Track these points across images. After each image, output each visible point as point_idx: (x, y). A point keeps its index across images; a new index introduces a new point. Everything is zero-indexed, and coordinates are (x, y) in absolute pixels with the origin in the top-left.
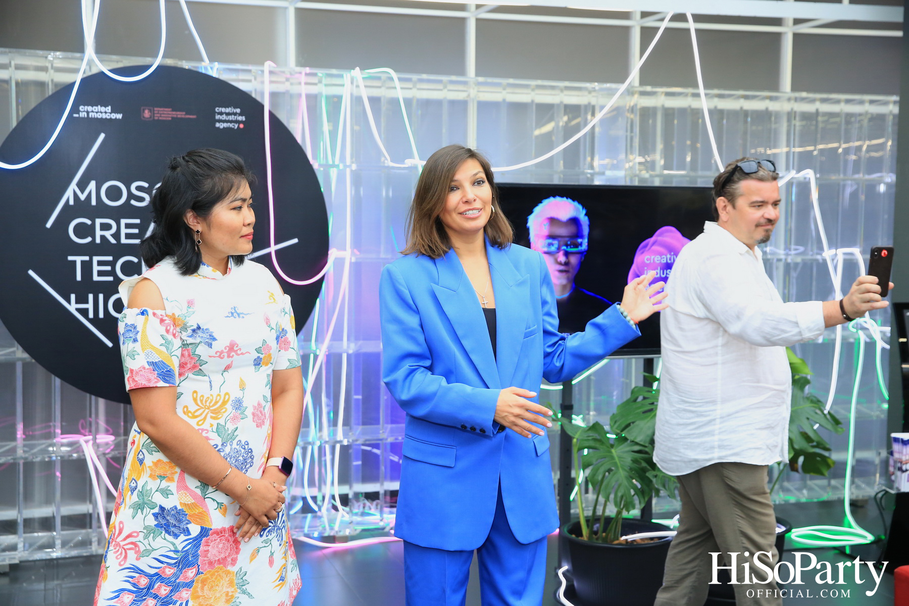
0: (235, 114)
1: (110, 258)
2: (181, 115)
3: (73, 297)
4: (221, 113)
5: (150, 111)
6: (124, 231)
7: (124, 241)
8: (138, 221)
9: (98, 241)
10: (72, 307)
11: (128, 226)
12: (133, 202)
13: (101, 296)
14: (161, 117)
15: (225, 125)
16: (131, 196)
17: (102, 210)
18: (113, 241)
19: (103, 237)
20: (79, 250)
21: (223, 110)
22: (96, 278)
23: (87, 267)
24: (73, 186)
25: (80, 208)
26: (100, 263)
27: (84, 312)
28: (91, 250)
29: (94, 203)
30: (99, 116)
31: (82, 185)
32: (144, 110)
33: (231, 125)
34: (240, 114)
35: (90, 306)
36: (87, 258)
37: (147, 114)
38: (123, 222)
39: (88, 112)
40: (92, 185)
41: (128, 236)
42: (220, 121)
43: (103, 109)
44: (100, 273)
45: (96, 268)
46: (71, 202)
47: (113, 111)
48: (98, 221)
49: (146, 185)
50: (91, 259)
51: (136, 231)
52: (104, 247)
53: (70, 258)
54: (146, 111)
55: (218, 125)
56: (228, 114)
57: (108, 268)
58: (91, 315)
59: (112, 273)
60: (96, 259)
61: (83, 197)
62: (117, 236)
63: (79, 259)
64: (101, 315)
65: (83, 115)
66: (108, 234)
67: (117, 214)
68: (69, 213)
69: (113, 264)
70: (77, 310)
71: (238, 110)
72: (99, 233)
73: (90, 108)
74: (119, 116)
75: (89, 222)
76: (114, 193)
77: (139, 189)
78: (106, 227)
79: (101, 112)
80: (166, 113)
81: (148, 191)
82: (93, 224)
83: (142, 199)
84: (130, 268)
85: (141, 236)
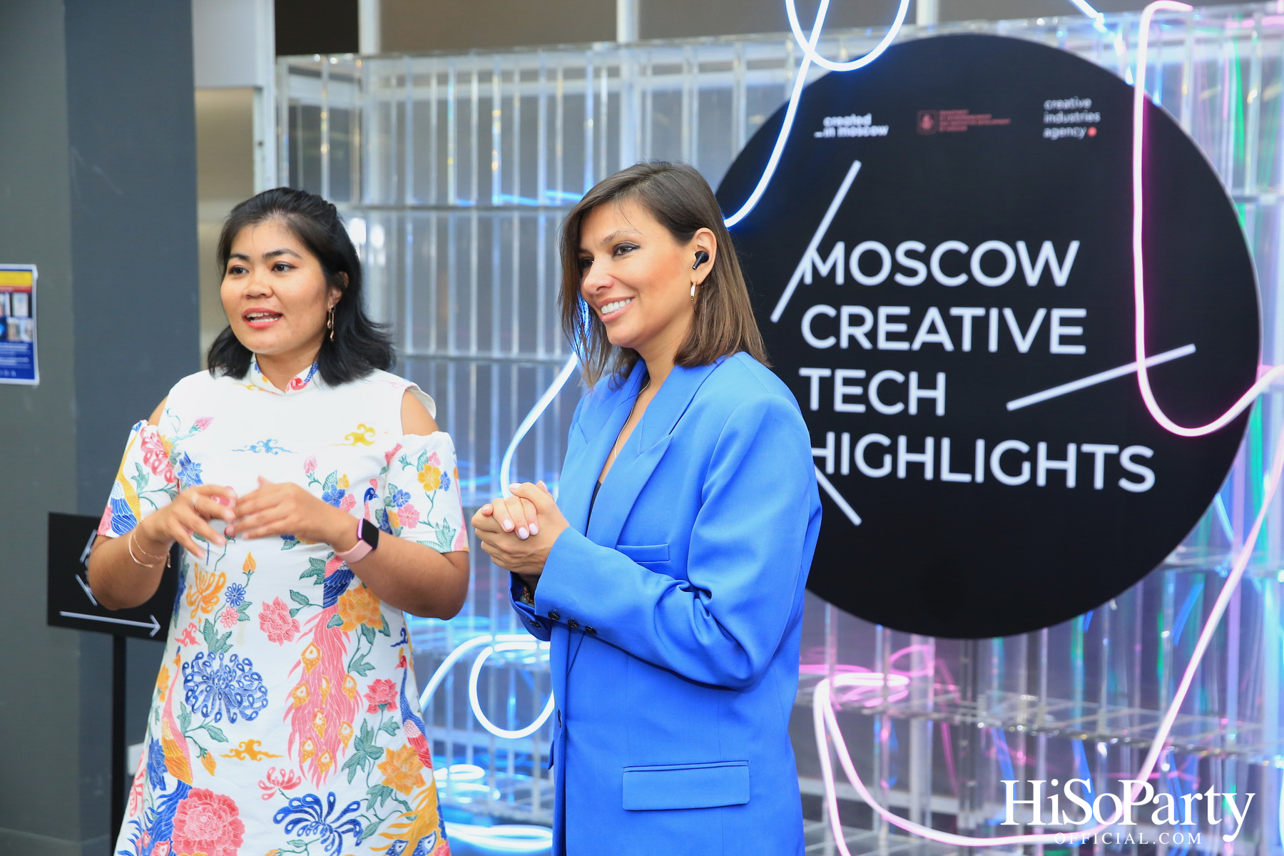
0: (1081, 110)
1: (860, 374)
2: (983, 119)
4: (1055, 111)
5: (932, 117)
6: (884, 328)
7: (883, 344)
8: (905, 311)
9: (844, 343)
11: (891, 319)
12: (900, 278)
13: (846, 438)
14: (950, 125)
15: (1062, 132)
16: (897, 267)
17: (852, 292)
18: (866, 344)
19: (852, 339)
20: (819, 358)
21: (1059, 104)
22: (840, 406)
23: (827, 387)
24: (811, 254)
25: (822, 289)
26: (847, 382)
28: (833, 358)
29: (840, 279)
30: (853, 133)
31: (824, 251)
32: (922, 116)
33: (1072, 132)
34: (1091, 110)
35: (829, 453)
36: (827, 372)
37: (927, 123)
38: (884, 311)
39: (836, 128)
40: (839, 249)
41: (891, 336)
42: (1052, 125)
43: (859, 120)
44: (847, 399)
45: (840, 390)
46: (808, 280)
47: (875, 122)
48: (847, 311)
49: (922, 247)
50: (833, 375)
51: (903, 327)
52: (853, 355)
53: (803, 372)
54: (926, 118)
55: (1048, 133)
56: (1067, 112)
57: (857, 390)
58: (830, 468)
59: (863, 399)
60: (841, 374)
61: (824, 270)
62: (872, 335)
63: (815, 374)
64: (845, 469)
65: (829, 133)
66: (860, 333)
68: (805, 296)
69: (864, 383)
71: (1087, 103)
72: (846, 330)
73: (838, 121)
74: (883, 130)
75: (832, 312)
76: (870, 263)
77: (910, 254)
78: (856, 320)
79: (856, 126)
80: (957, 120)
81: (925, 258)
82: (838, 316)
83: (912, 273)
84: (892, 392)
85: (909, 336)
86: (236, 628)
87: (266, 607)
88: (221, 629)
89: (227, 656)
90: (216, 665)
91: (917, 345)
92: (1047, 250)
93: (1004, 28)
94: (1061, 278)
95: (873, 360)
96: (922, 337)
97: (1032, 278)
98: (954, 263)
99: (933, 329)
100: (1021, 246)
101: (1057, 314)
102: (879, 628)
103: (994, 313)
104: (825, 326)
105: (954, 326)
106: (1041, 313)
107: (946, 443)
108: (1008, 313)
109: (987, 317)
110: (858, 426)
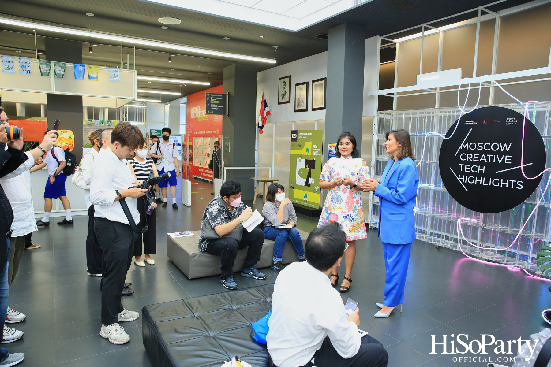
0: (513, 120)
1: (470, 165)
2: (495, 121)
3: (459, 176)
4: (508, 120)
6: (474, 157)
7: (474, 160)
8: (479, 155)
9: (467, 160)
10: (459, 179)
11: (476, 156)
12: (478, 149)
13: (466, 176)
14: (488, 122)
15: (509, 124)
16: (477, 147)
17: (469, 151)
18: (471, 160)
19: (469, 159)
20: (463, 162)
21: (509, 119)
22: (466, 171)
23: (464, 167)
24: (463, 144)
25: (464, 150)
26: (467, 167)
27: (462, 180)
28: (465, 162)
29: (467, 149)
31: (465, 144)
33: (511, 124)
34: (515, 120)
35: (463, 179)
36: (464, 165)
37: (484, 122)
38: (474, 155)
39: (468, 123)
40: (467, 144)
41: (475, 159)
42: (508, 123)
43: (472, 121)
44: (467, 170)
45: (466, 168)
46: (462, 149)
48: (468, 154)
49: (482, 144)
50: (465, 165)
51: (478, 158)
52: (469, 162)
53: (460, 165)
54: (484, 121)
55: (507, 124)
56: (511, 120)
57: (469, 168)
58: (463, 182)
59: (470, 170)
60: (466, 165)
61: (464, 147)
62: (472, 159)
63: (462, 165)
64: (466, 182)
65: (467, 123)
66: (470, 158)
67: (473, 152)
68: (461, 152)
69: (470, 167)
70: (460, 179)
71: (515, 119)
72: (468, 158)
73: (469, 121)
74: (476, 123)
75: (465, 154)
76: (473, 146)
77: (480, 145)
78: (470, 156)
79: (471, 122)
80: (490, 121)
81: (483, 146)
82: (467, 155)
83: (480, 148)
84: (475, 169)
85: (479, 159)
86: (339, 191)
87: (343, 189)
88: (337, 191)
89: (337, 195)
90: (336, 196)
91: (480, 161)
92: (505, 145)
93: (500, 105)
94: (508, 150)
95: (472, 163)
96: (481, 159)
97: (502, 150)
98: (488, 147)
99: (483, 158)
100: (501, 144)
101: (506, 156)
102: (474, 211)
103: (495, 156)
104: (464, 157)
105: (487, 158)
106: (504, 156)
107: (484, 178)
108: (497, 156)
109: (493, 156)
110: (468, 174)
